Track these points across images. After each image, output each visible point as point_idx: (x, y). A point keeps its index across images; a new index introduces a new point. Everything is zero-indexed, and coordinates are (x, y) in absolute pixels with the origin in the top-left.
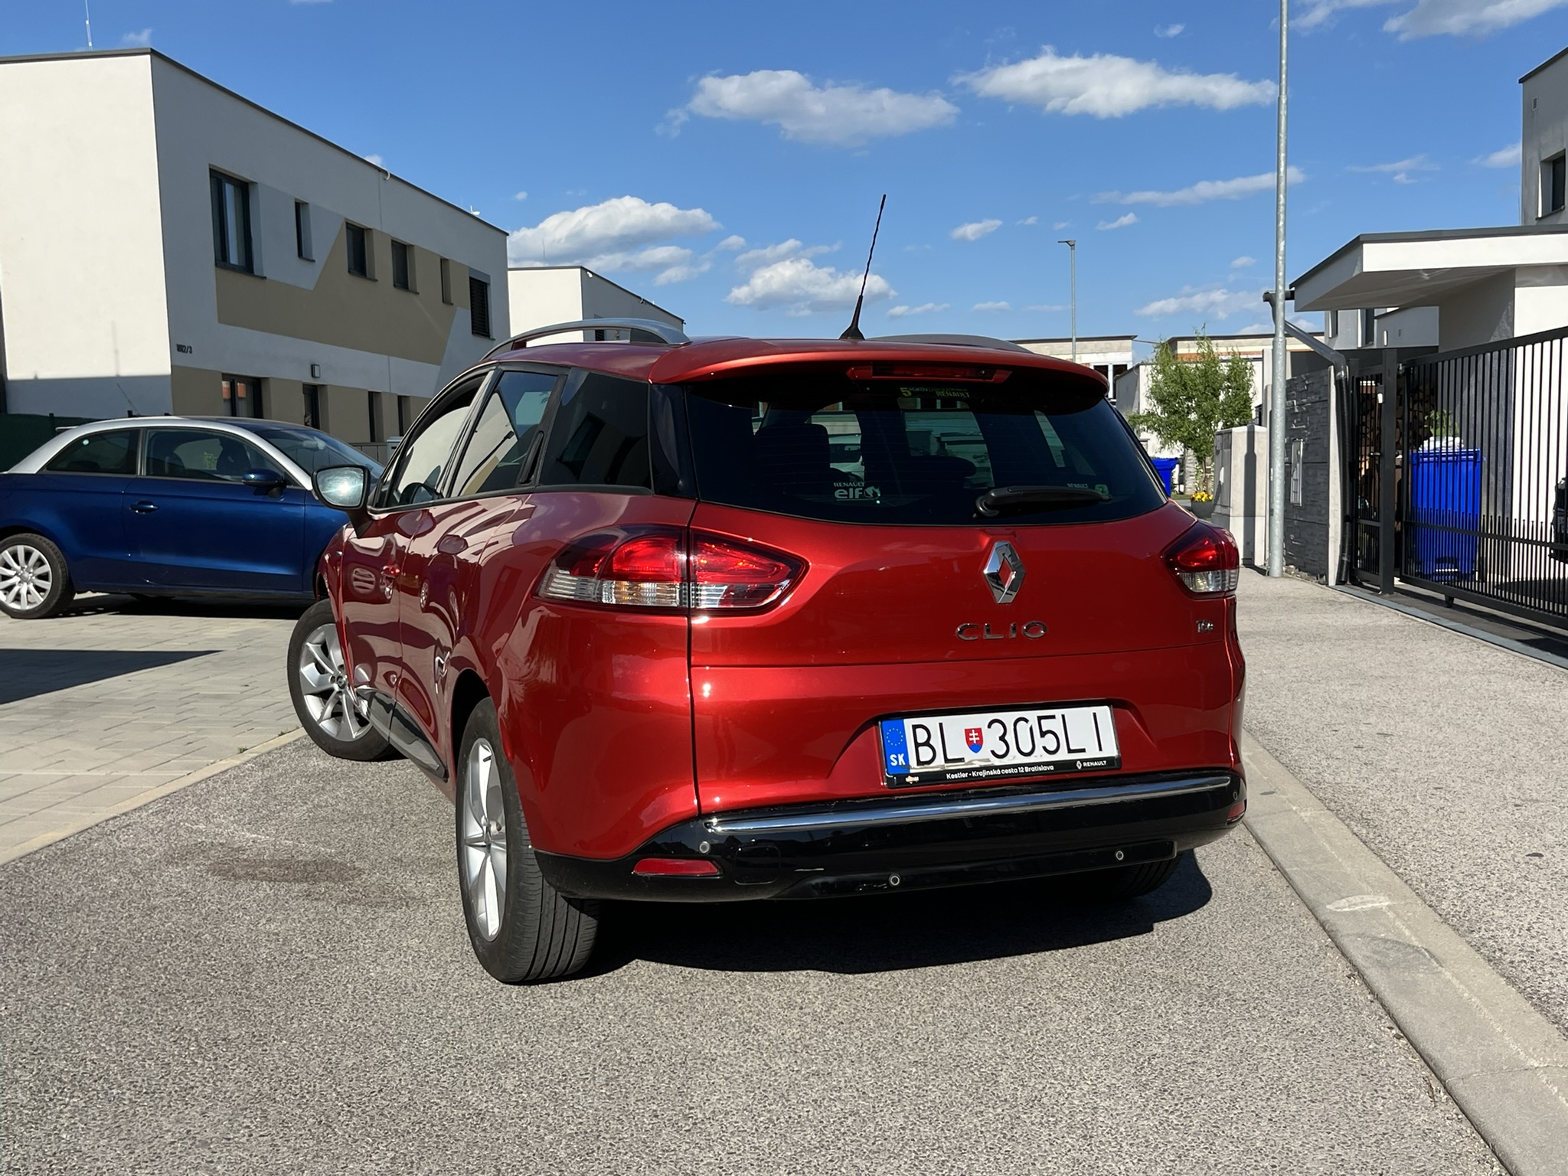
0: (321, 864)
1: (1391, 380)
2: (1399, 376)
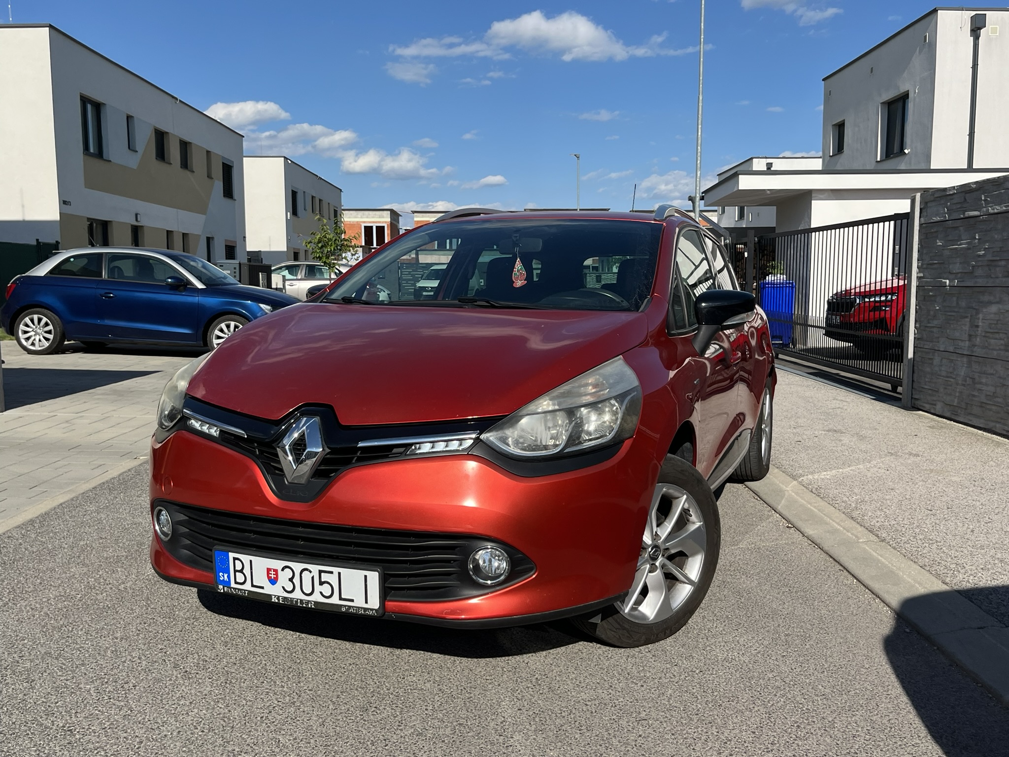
1: (751, 246)
2: (755, 243)
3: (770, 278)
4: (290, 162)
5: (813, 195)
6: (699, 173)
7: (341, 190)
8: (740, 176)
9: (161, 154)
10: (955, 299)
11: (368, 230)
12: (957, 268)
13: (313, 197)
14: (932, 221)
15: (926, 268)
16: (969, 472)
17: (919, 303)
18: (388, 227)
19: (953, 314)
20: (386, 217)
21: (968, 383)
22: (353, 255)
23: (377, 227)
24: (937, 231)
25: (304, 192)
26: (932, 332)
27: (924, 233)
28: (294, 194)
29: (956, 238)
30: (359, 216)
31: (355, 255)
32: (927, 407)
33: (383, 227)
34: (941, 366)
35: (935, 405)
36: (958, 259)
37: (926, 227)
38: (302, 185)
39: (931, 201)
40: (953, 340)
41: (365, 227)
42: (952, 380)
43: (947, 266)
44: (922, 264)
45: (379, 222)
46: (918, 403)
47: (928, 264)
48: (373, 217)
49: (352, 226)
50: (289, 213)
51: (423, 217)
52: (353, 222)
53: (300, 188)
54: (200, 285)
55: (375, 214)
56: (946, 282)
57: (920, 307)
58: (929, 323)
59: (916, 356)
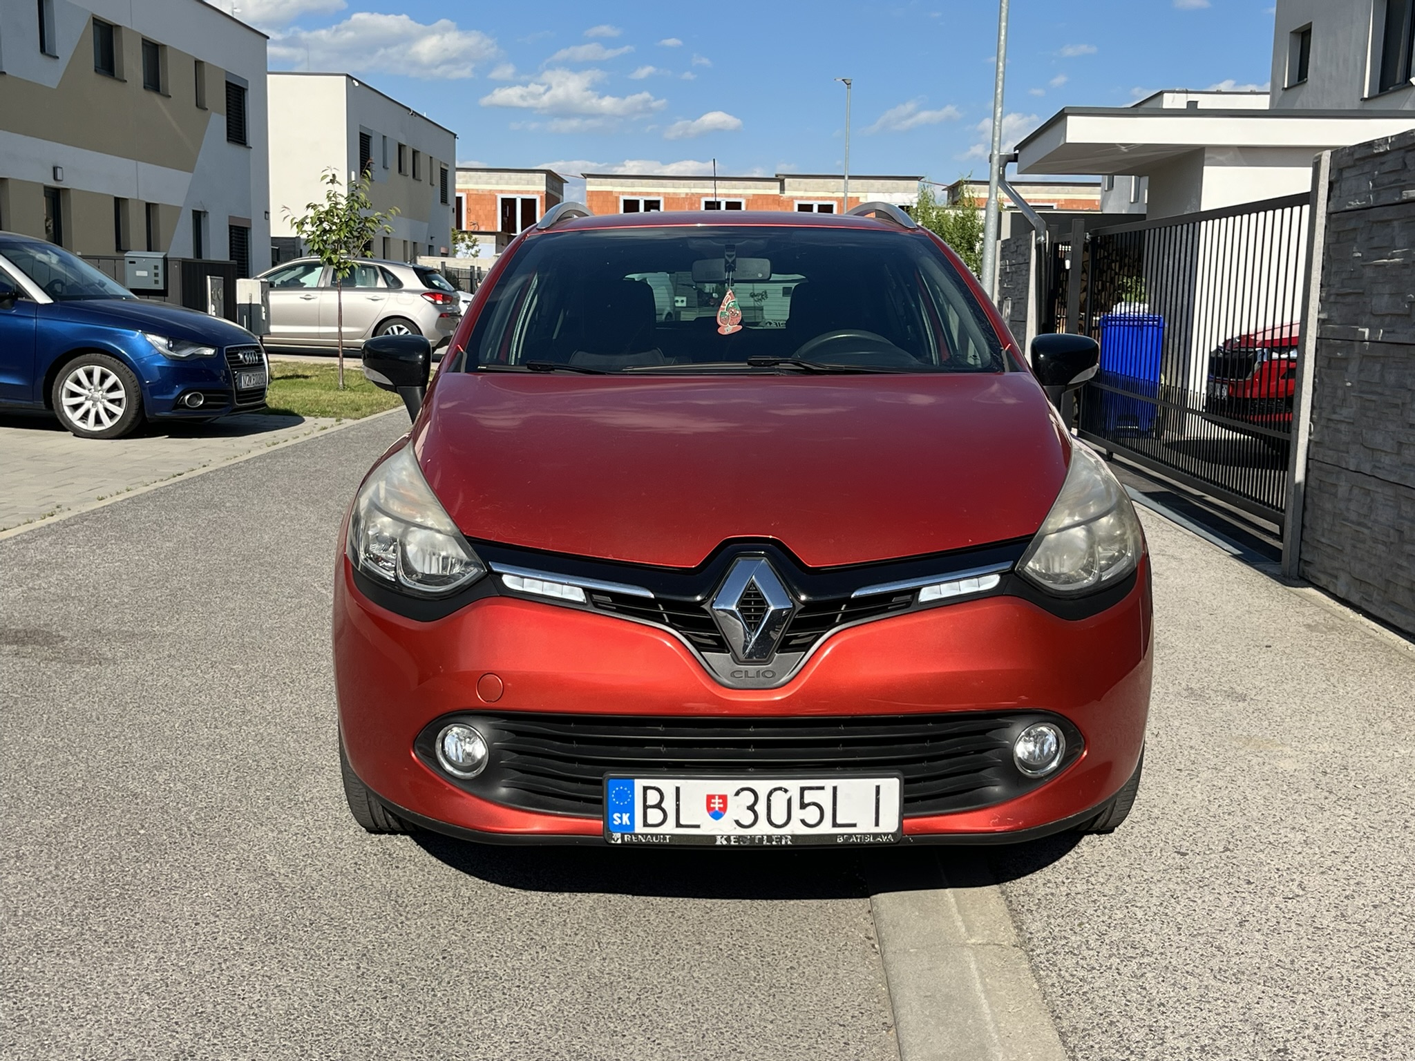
0: (31, 632)
1: (1079, 247)
2: (1088, 243)
3: (1119, 309)
4: (357, 84)
5: (1206, 156)
6: (999, 110)
7: (455, 135)
8: (1069, 118)
9: (107, 63)
10: (1378, 367)
11: (508, 204)
12: (1382, 302)
13: (401, 147)
14: (1348, 207)
15: (1335, 303)
16: (1326, 747)
17: (1320, 371)
18: (541, 201)
19: (1374, 398)
20: (540, 184)
21: (1392, 540)
22: (468, 247)
23: (523, 200)
24: (1354, 229)
25: (384, 137)
26: (1339, 431)
27: (1335, 232)
28: (365, 140)
29: (1386, 244)
30: (493, 181)
31: (472, 247)
32: (1324, 580)
33: (534, 201)
34: (1349, 500)
35: (1336, 577)
36: (1387, 287)
37: (1338, 219)
38: (382, 126)
39: (1349, 167)
40: (1373, 449)
41: (503, 200)
42: (1366, 531)
43: (1367, 300)
44: (1328, 295)
45: (528, 192)
46: (1310, 570)
47: (1338, 295)
48: (517, 184)
49: (480, 198)
50: (353, 173)
51: (601, 185)
52: (483, 191)
53: (376, 129)
54: (41, 298)
55: (521, 179)
56: (1364, 333)
57: (1321, 380)
58: (1335, 413)
59: (1310, 478)
